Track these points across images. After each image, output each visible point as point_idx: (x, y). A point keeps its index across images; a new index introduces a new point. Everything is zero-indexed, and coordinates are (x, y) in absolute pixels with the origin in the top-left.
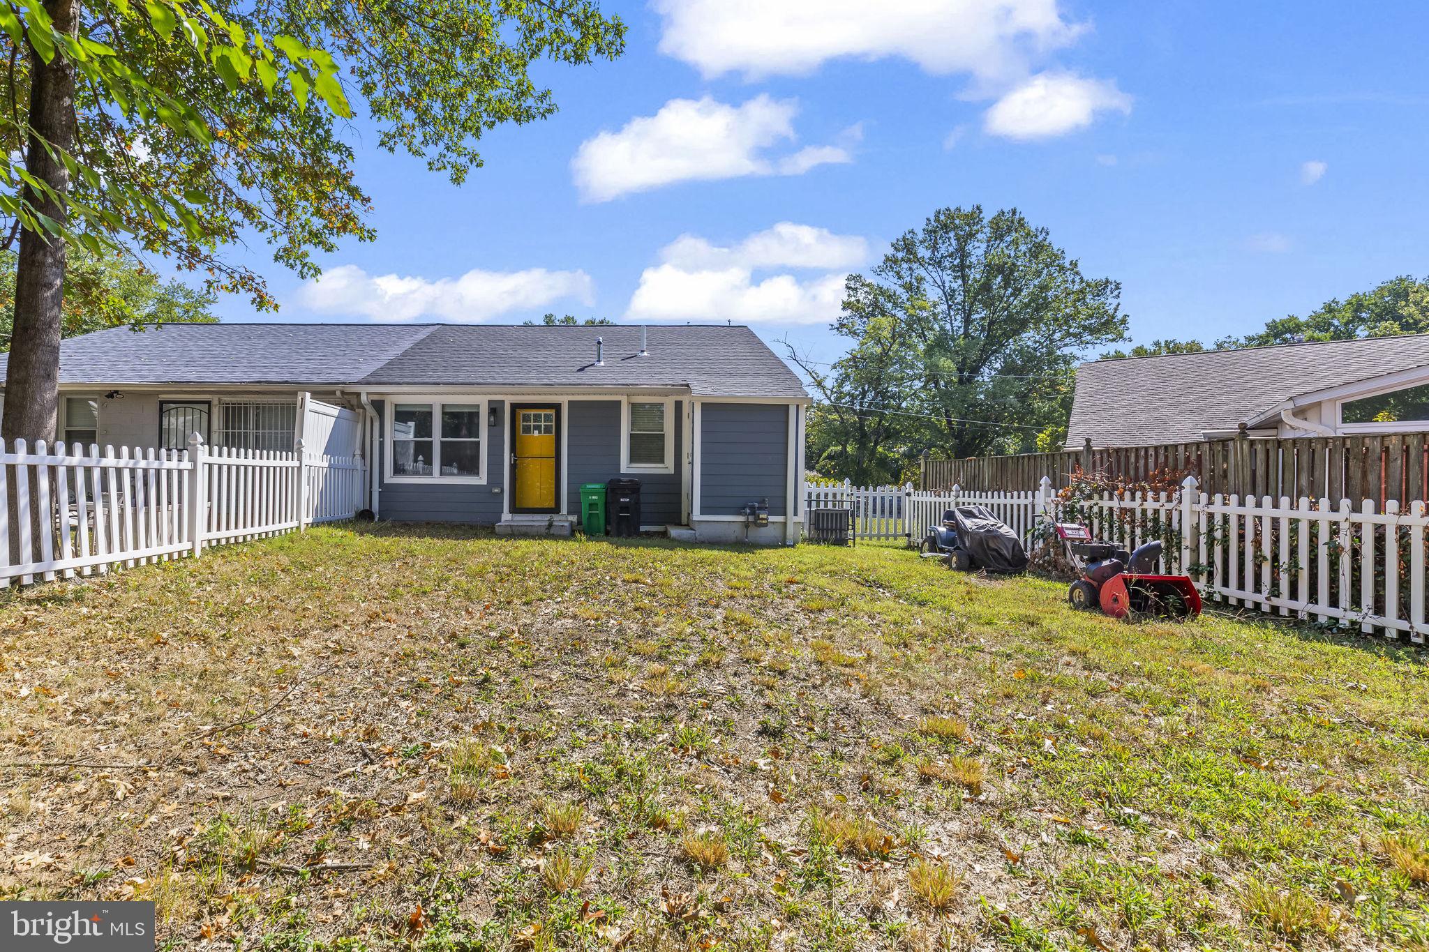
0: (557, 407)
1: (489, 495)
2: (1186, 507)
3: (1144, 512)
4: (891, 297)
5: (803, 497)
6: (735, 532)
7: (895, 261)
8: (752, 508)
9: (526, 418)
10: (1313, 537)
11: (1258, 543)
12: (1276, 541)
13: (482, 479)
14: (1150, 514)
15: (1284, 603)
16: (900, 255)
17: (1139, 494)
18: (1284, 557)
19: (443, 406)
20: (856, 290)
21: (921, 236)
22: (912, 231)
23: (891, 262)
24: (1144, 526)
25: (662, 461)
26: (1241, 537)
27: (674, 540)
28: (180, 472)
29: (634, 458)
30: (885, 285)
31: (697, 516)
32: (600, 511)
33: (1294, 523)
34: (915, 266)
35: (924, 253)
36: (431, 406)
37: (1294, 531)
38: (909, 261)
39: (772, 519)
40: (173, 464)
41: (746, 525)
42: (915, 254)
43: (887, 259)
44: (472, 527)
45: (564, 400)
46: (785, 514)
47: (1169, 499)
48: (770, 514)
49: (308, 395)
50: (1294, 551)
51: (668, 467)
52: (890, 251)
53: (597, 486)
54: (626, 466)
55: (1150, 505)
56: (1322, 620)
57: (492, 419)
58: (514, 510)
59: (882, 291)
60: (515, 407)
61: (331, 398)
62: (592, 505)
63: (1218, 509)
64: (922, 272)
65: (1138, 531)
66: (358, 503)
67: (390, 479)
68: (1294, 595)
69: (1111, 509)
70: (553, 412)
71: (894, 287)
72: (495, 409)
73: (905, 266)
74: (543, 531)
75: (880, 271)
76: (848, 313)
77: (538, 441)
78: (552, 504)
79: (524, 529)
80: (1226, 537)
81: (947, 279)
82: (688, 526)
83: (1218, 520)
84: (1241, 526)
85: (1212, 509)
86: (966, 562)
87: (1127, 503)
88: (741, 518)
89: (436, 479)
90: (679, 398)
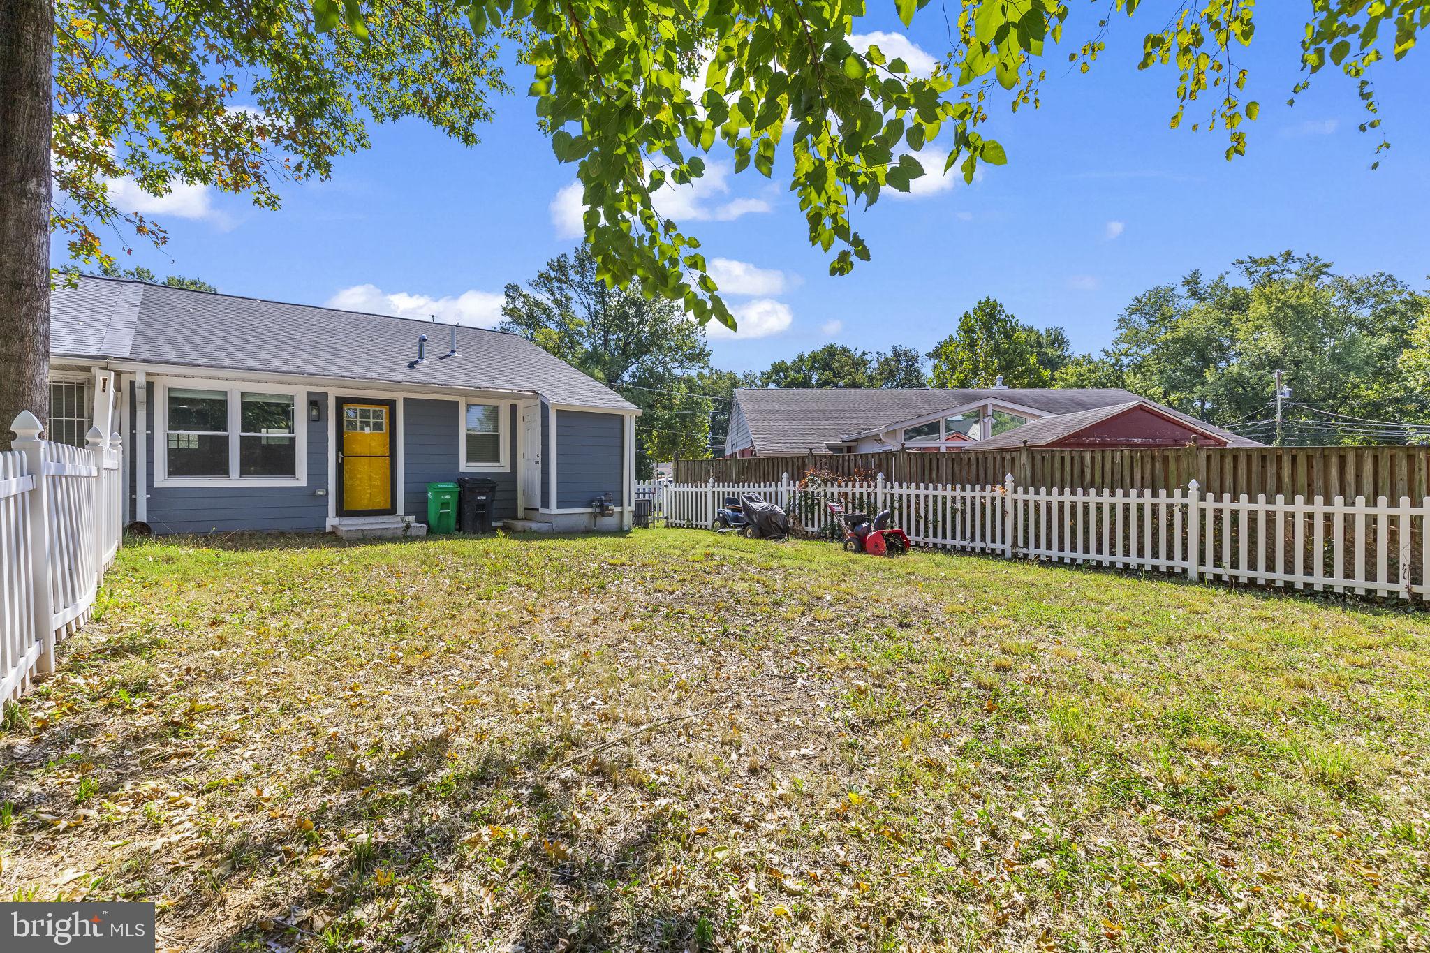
0: (391, 404)
1: (312, 496)
2: (879, 490)
3: (854, 494)
4: (545, 310)
5: (634, 490)
6: (584, 522)
7: (549, 279)
8: (600, 501)
9: (349, 412)
10: (944, 503)
11: (917, 510)
12: (926, 507)
13: (300, 479)
14: (857, 495)
15: (931, 540)
16: (553, 274)
17: (850, 484)
18: (930, 517)
19: (243, 394)
20: (514, 298)
21: (572, 261)
22: (564, 256)
23: (544, 279)
24: (853, 505)
25: (497, 460)
26: (909, 506)
29: (470, 458)
30: (539, 297)
31: (553, 509)
32: (452, 511)
33: (935, 497)
34: (564, 286)
35: (573, 276)
36: (225, 393)
37: (935, 502)
38: (560, 281)
39: (613, 509)
41: (594, 515)
42: (566, 275)
43: (541, 275)
44: (252, 536)
45: (399, 398)
46: (622, 505)
47: (869, 486)
48: (612, 505)
50: (935, 511)
51: (504, 465)
52: (544, 268)
53: (450, 485)
54: (464, 466)
55: (857, 490)
56: (949, 547)
57: (314, 413)
58: (341, 512)
59: (538, 305)
60: (341, 401)
62: (445, 504)
63: (896, 491)
64: (571, 293)
65: (850, 505)
67: (162, 480)
68: (935, 536)
69: (861, 494)
70: (385, 410)
71: (545, 301)
72: (316, 403)
73: (556, 284)
74: (400, 533)
75: (534, 284)
76: (507, 319)
77: (368, 439)
78: (388, 506)
79: (379, 533)
80: (901, 506)
81: (592, 302)
83: (896, 496)
84: (909, 501)
85: (893, 491)
86: (758, 532)
87: (843, 489)
88: (589, 510)
89: (234, 480)
90: (514, 402)
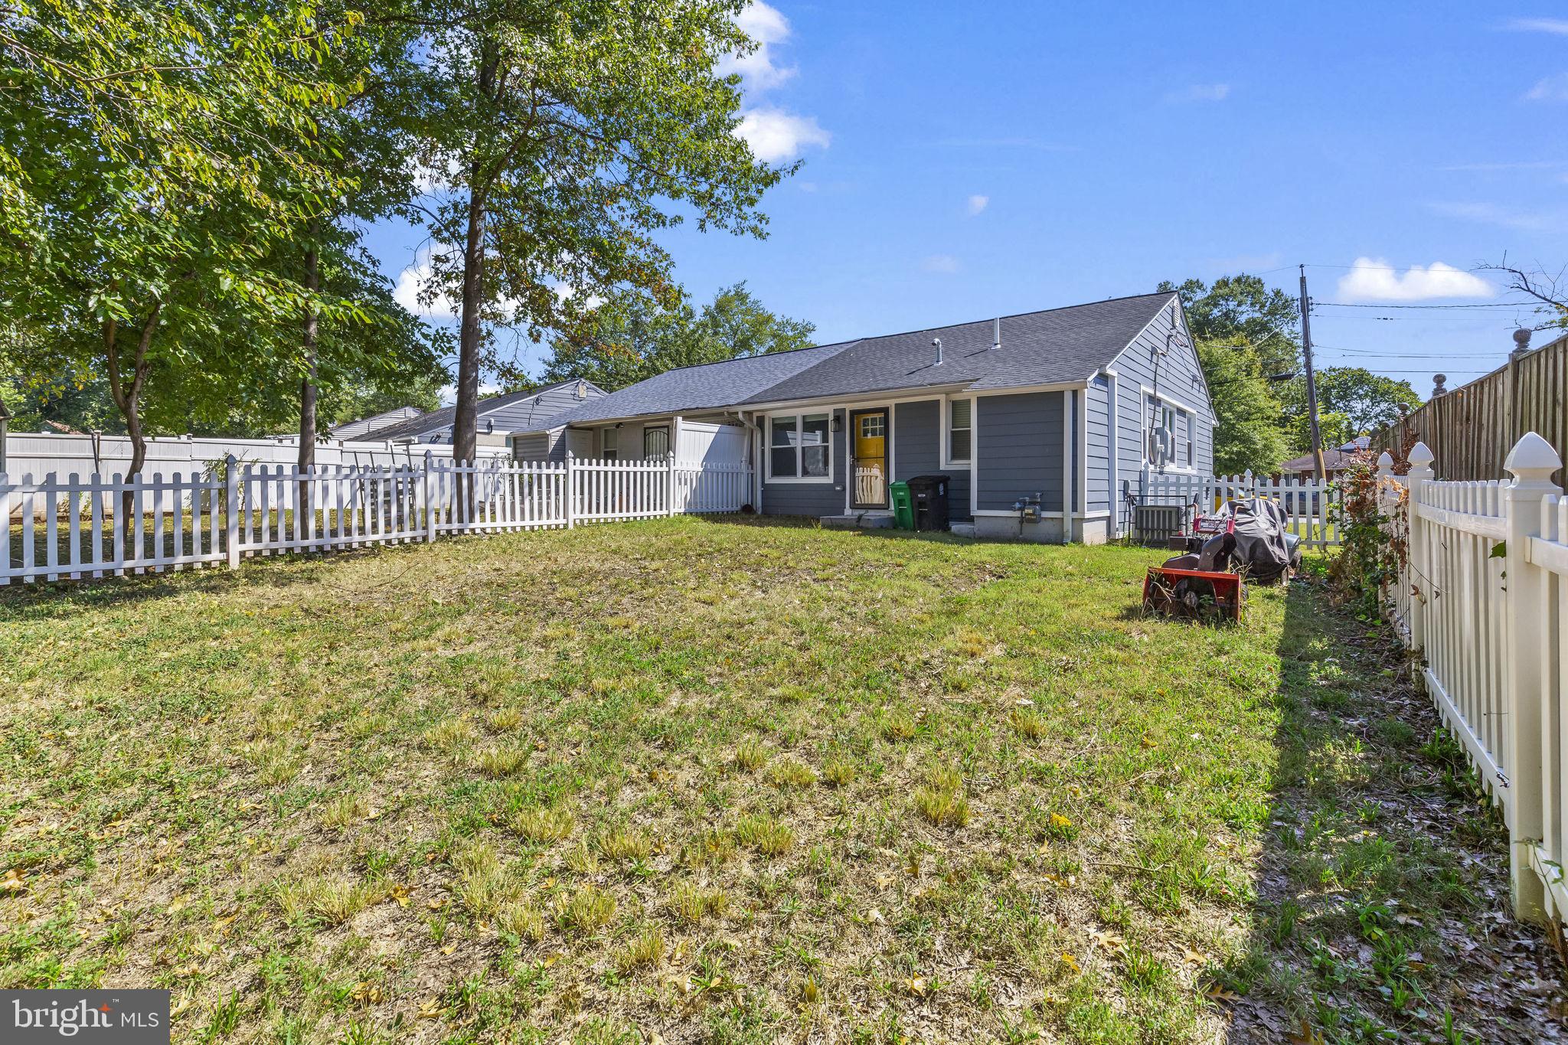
0: (885, 411)
1: (835, 492)
8: (1023, 502)
9: (865, 421)
13: (830, 480)
19: (804, 417)
27: (955, 535)
28: (557, 476)
29: (949, 455)
31: (975, 511)
32: (906, 507)
36: (795, 417)
39: (1045, 514)
40: (551, 471)
45: (891, 403)
46: (1062, 509)
48: (1043, 509)
49: (680, 419)
53: (905, 483)
54: (943, 463)
57: (837, 425)
58: (854, 506)
60: (853, 413)
61: (720, 419)
62: (901, 501)
66: (743, 500)
67: (770, 480)
70: (882, 415)
72: (839, 418)
77: (871, 443)
78: (883, 500)
79: (861, 524)
82: (971, 519)
89: (799, 479)
